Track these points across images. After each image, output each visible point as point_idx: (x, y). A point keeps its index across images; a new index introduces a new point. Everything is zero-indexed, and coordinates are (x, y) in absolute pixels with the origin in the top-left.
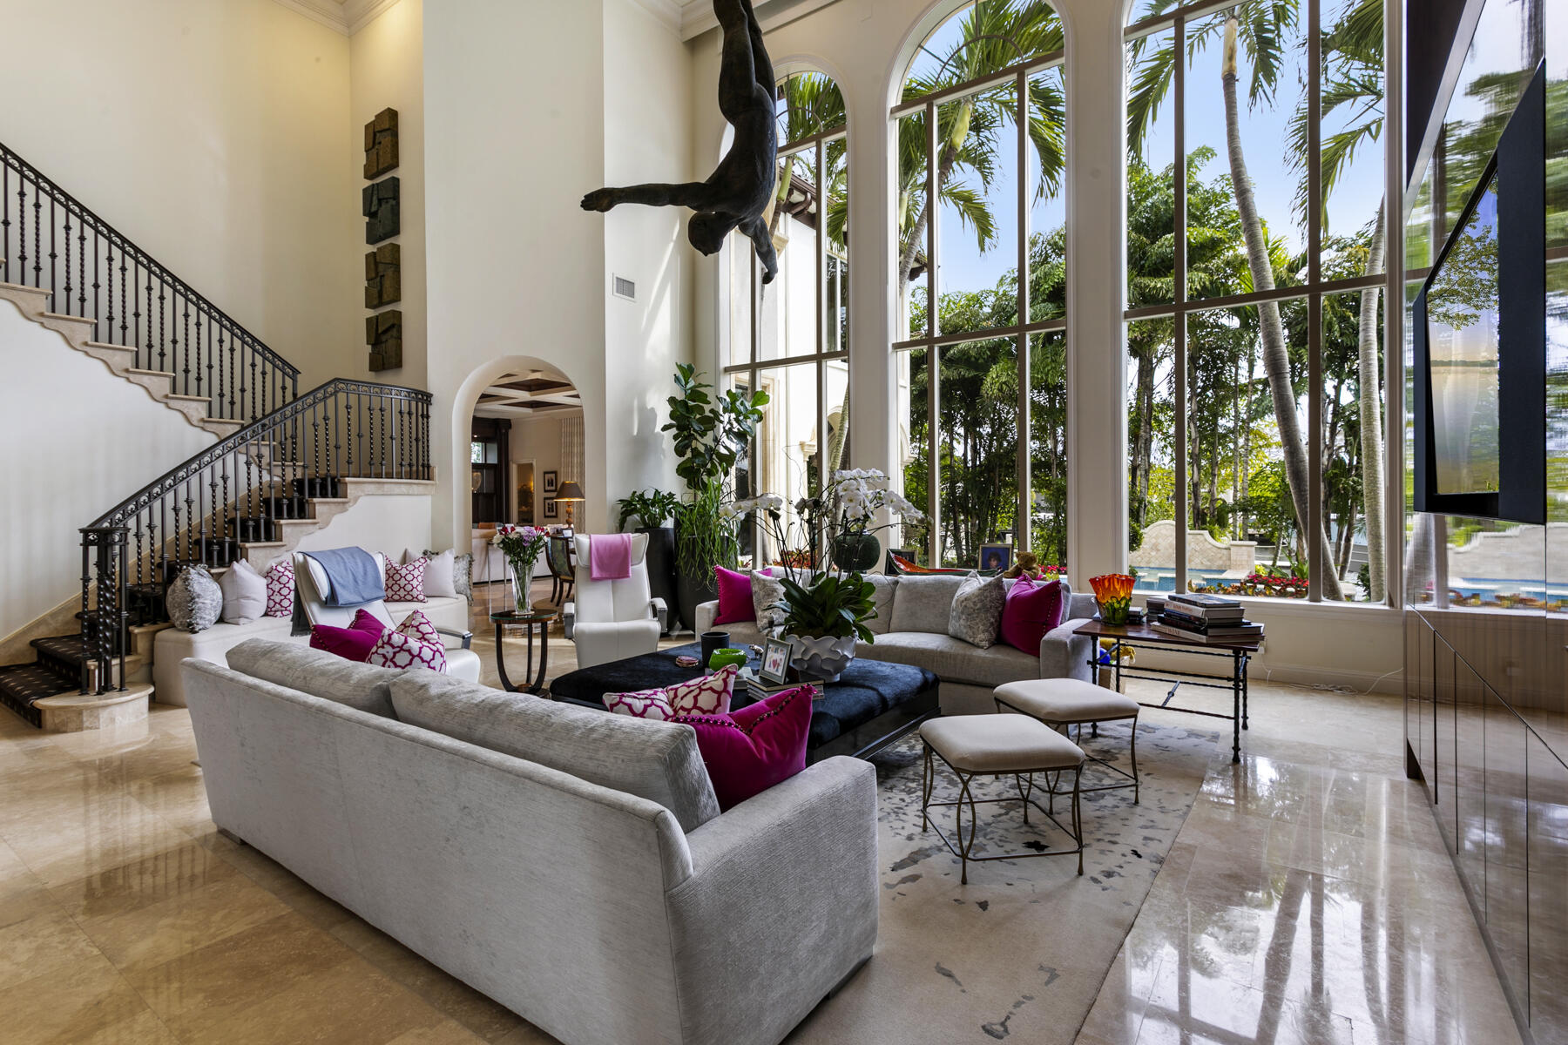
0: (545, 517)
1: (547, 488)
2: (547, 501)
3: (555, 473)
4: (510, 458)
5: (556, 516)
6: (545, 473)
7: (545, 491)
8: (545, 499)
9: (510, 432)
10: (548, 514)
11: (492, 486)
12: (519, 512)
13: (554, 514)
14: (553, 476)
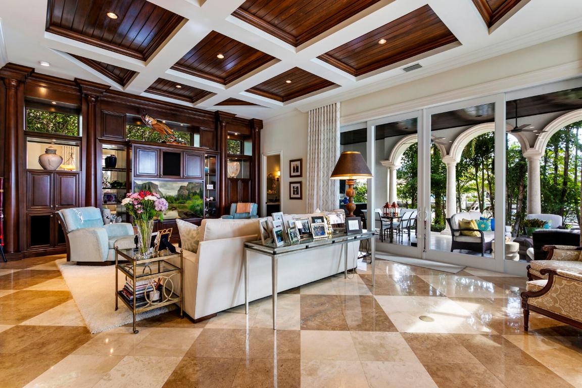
0: (291, 198)
1: (293, 174)
2: (292, 185)
3: (301, 160)
4: (261, 152)
5: (301, 198)
6: (291, 161)
7: (291, 176)
8: (291, 183)
9: (262, 131)
10: (292, 196)
11: (248, 173)
12: (267, 194)
13: (299, 196)
14: (298, 163)
